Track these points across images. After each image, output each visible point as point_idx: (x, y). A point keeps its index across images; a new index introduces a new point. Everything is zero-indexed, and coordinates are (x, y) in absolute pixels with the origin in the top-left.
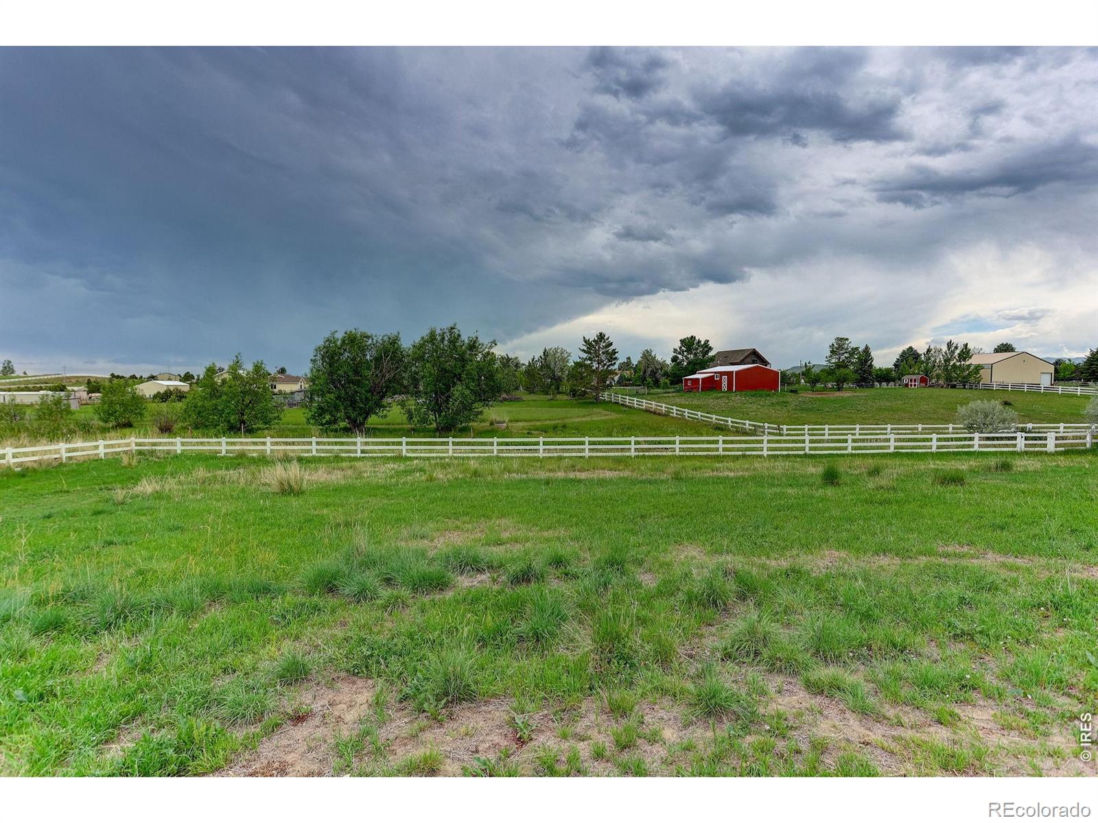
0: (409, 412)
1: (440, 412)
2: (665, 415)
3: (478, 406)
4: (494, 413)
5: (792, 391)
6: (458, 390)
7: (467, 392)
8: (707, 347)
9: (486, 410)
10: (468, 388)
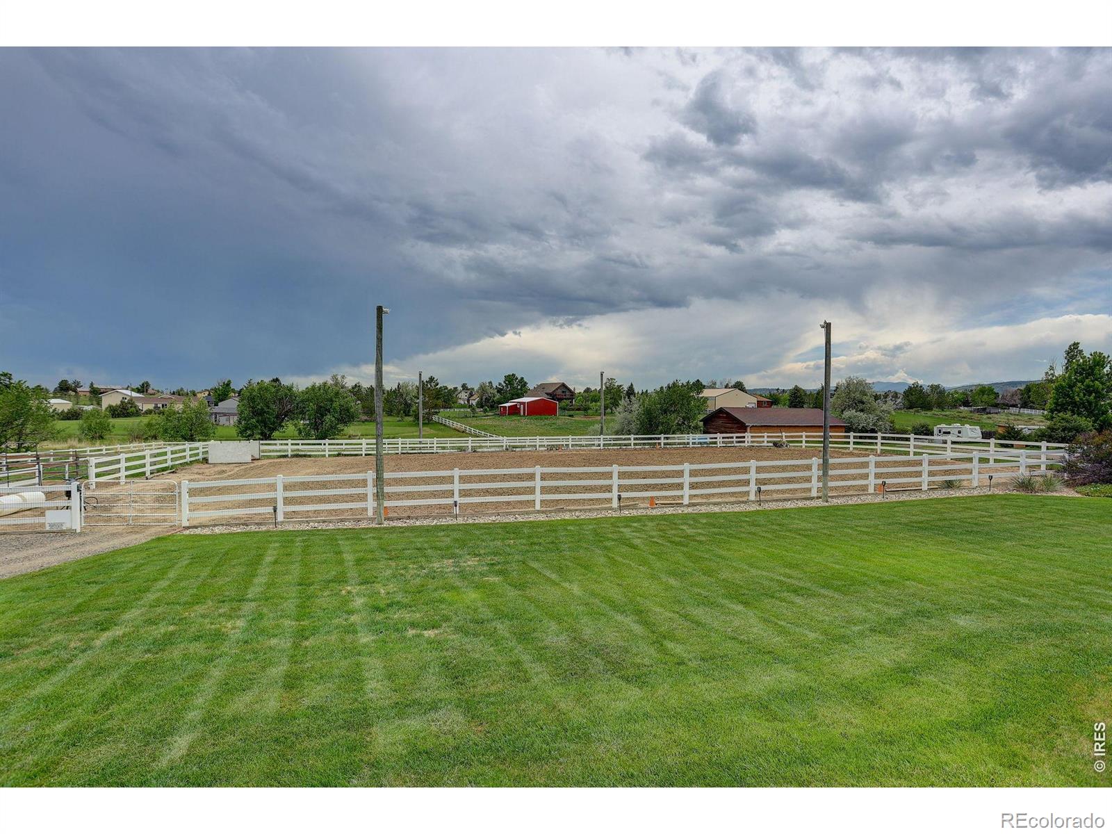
0: (299, 429)
1: (318, 429)
2: (463, 432)
3: (340, 426)
4: (350, 429)
5: (570, 416)
6: (328, 418)
7: (333, 419)
8: (523, 383)
9: (346, 428)
10: (334, 417)
